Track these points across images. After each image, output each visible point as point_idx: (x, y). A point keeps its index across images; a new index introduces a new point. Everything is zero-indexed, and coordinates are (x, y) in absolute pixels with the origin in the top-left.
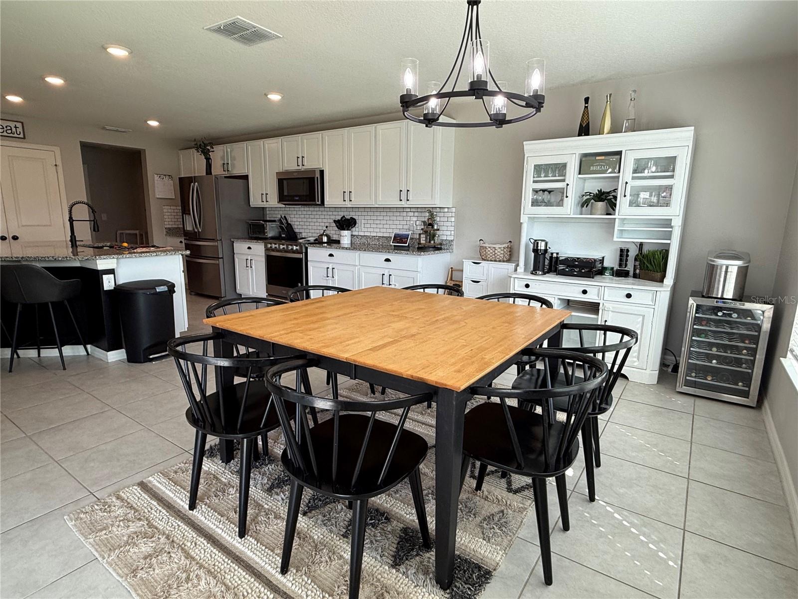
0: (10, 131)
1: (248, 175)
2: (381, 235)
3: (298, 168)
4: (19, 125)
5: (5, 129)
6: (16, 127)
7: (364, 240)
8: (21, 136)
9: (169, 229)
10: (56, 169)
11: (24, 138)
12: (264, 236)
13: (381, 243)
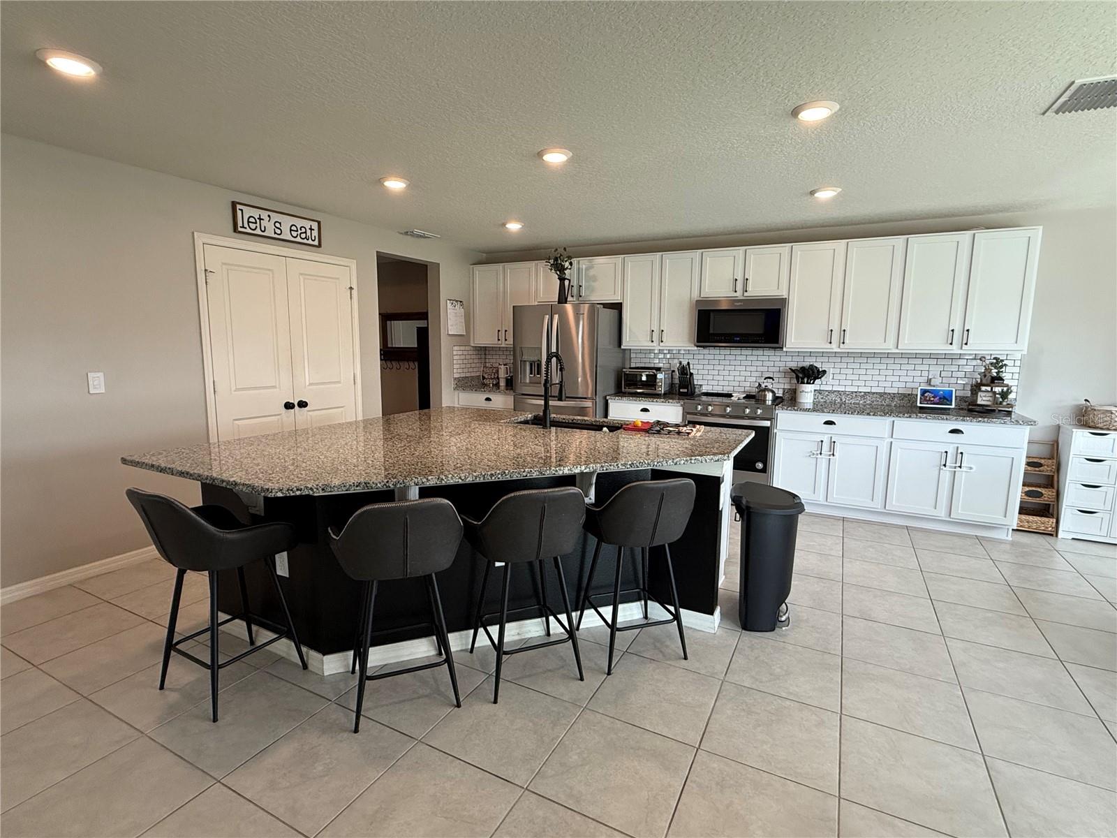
0: (303, 236)
1: (621, 303)
2: (868, 390)
3: (735, 294)
4: (315, 225)
5: (300, 232)
6: (311, 229)
7: (833, 397)
8: (316, 243)
9: (458, 380)
10: (351, 292)
11: (320, 245)
12: (655, 392)
13: (868, 402)
